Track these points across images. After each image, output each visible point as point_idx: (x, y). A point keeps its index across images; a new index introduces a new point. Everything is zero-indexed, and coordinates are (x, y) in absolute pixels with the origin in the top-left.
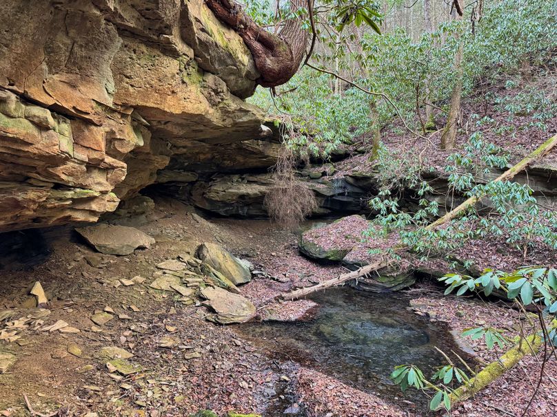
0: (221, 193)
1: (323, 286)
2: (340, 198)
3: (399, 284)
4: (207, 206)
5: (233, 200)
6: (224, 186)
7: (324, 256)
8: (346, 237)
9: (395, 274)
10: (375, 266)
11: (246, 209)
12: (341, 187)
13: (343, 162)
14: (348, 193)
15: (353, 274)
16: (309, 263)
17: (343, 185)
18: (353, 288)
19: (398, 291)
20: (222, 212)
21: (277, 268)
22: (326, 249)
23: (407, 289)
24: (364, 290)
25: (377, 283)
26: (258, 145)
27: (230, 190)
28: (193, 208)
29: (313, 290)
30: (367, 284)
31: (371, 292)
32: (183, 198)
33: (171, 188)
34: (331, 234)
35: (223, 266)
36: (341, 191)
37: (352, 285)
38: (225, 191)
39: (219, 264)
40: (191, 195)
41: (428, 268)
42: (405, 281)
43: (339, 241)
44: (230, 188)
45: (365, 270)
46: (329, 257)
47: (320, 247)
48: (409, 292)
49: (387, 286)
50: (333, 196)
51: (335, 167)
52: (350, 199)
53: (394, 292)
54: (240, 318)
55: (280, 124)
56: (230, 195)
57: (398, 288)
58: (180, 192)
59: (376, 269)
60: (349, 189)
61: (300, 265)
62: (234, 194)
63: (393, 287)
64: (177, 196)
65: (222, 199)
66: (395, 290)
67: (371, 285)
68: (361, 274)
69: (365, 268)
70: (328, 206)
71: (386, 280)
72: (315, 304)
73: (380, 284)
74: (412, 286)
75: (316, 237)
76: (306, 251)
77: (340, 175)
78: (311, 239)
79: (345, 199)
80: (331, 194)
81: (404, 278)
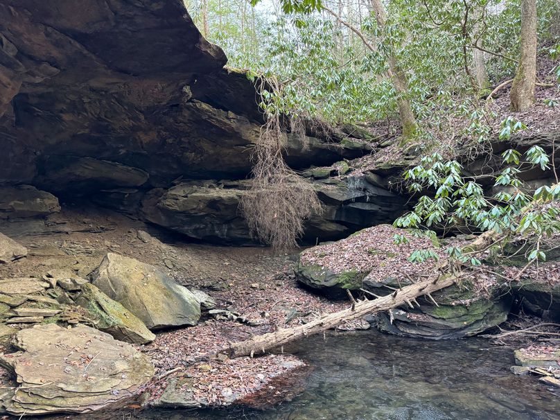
0: (181, 199)
1: (321, 325)
2: (359, 206)
3: (477, 321)
4: (163, 221)
5: (200, 211)
6: (186, 189)
7: (332, 282)
8: (370, 253)
9: (468, 301)
10: (426, 286)
11: (225, 228)
12: (359, 189)
13: (361, 159)
14: (370, 197)
15: (382, 301)
16: (309, 297)
17: (362, 185)
18: (386, 333)
19: (475, 336)
20: (188, 230)
21: (254, 306)
22: (337, 270)
23: (494, 331)
24: (408, 336)
25: (432, 321)
26: (227, 118)
27: (194, 194)
28: (143, 224)
29: (299, 333)
30: (411, 324)
31: (420, 339)
32: (131, 210)
33: (112, 196)
34: (345, 250)
35: (132, 292)
36: (359, 194)
37: (384, 328)
38: (187, 197)
39: (125, 288)
40: (141, 205)
41: (541, 281)
42: (489, 316)
43: (357, 258)
44: (196, 191)
45: (407, 293)
46: (342, 284)
47: (327, 269)
48: (499, 336)
49: (454, 326)
50: (348, 201)
51: (349, 165)
52: (375, 208)
53: (467, 338)
54: (85, 400)
55: (256, 78)
56: (194, 202)
57: (476, 329)
58: (125, 203)
59: (427, 291)
60: (372, 191)
61: (294, 299)
62: (200, 200)
63: (466, 327)
64: (122, 208)
65: (182, 209)
66: (469, 333)
67: (422, 325)
68: (399, 302)
69: (405, 289)
70: (343, 220)
71: (449, 313)
72: (300, 363)
73: (439, 322)
74: (503, 325)
75: (321, 256)
76: (304, 278)
77: (358, 173)
78: (313, 259)
79: (367, 207)
80: (345, 198)
81: (485, 309)
